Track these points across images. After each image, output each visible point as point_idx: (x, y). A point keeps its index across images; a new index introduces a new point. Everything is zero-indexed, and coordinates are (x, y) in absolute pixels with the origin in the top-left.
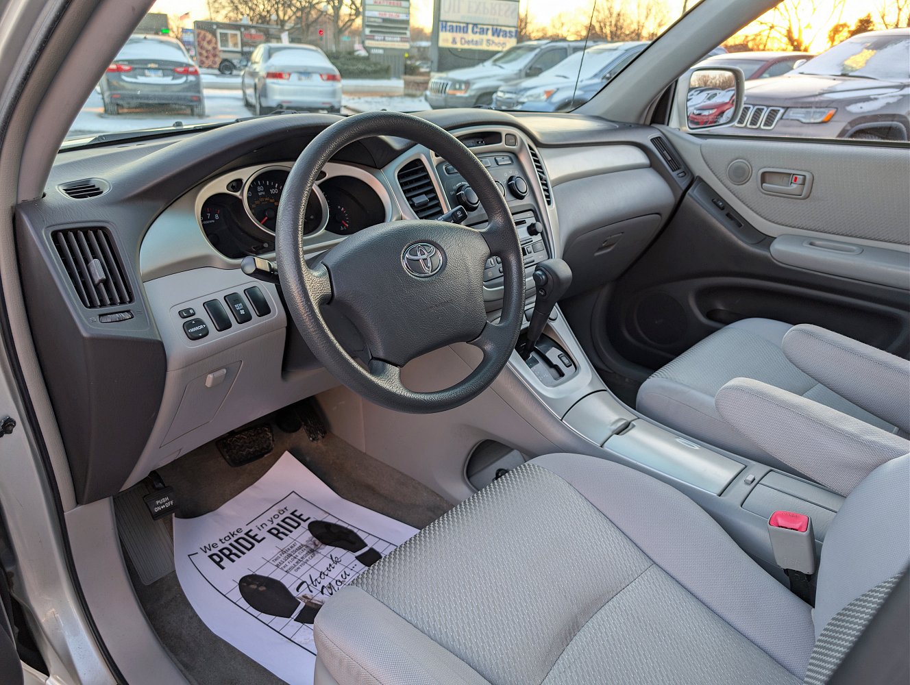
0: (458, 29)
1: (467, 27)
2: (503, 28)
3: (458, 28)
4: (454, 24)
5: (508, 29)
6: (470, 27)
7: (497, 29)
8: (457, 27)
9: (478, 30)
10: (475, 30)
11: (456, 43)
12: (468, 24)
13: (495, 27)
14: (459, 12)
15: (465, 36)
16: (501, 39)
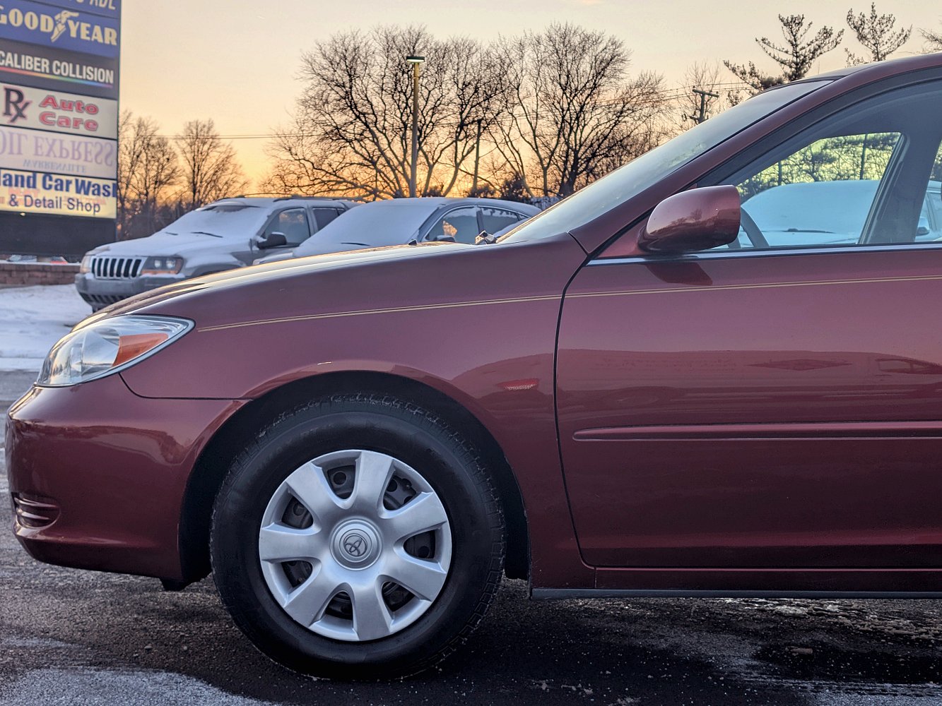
0: (20, 182)
1: (34, 178)
2: (94, 181)
3: (20, 179)
4: (13, 173)
5: (101, 183)
6: (40, 177)
7: (83, 182)
8: (17, 177)
9: (53, 184)
10: (48, 183)
11: (16, 204)
12: (35, 172)
13: (80, 179)
14: (19, 153)
15: (31, 192)
16: (91, 198)
